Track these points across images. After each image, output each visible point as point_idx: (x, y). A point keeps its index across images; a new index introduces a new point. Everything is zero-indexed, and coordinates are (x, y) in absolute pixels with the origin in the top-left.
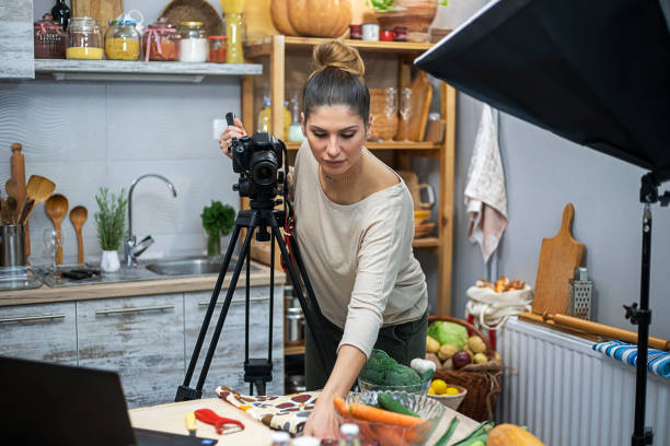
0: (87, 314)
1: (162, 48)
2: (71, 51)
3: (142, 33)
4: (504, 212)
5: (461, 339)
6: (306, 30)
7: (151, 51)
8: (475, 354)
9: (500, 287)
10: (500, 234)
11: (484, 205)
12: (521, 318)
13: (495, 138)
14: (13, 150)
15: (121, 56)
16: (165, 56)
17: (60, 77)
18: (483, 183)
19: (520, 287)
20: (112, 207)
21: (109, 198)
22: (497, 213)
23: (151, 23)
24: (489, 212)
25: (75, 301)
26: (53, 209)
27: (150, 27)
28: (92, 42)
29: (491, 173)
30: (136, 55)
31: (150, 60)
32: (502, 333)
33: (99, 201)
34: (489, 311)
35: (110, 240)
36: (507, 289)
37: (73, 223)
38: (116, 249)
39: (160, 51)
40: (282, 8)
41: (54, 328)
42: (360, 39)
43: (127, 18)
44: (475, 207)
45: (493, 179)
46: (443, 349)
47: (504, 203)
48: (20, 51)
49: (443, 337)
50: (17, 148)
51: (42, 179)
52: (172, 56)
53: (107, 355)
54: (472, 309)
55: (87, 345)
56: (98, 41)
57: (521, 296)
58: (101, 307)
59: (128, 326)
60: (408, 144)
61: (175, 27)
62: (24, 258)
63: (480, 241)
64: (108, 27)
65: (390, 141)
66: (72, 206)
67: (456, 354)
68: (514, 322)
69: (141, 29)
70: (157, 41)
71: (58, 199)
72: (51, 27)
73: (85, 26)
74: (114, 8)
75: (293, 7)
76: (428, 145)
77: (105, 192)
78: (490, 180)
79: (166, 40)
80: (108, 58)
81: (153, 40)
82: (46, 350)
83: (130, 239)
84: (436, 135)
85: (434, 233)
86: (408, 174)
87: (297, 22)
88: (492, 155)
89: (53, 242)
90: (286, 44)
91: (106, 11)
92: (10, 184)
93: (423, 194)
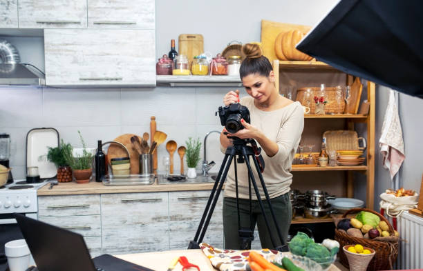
0: (174, 198)
1: (218, 68)
2: (175, 71)
3: (209, 62)
4: (402, 152)
5: (376, 222)
6: (291, 57)
7: (213, 70)
8: (382, 231)
9: (400, 194)
10: (400, 164)
11: (390, 148)
12: (411, 212)
13: (397, 111)
14: (152, 119)
16: (220, 73)
17: (173, 85)
18: (390, 135)
19: (411, 194)
20: (194, 146)
21: (192, 142)
22: (398, 152)
23: (213, 57)
24: (393, 151)
25: (168, 192)
26: (170, 147)
27: (213, 59)
28: (185, 67)
29: (394, 130)
30: (206, 72)
31: (213, 74)
32: (400, 220)
33: (188, 144)
34: (392, 207)
35: (192, 163)
36: (403, 195)
37: (179, 154)
38: (195, 167)
39: (217, 70)
41: (157, 204)
43: (204, 55)
44: (385, 148)
45: (396, 133)
46: (364, 227)
47: (402, 147)
48: (148, 71)
49: (365, 220)
50: (154, 119)
51: (161, 132)
52: (223, 73)
53: (183, 219)
54: (383, 205)
55: (173, 214)
56: (189, 66)
57: (412, 199)
58: (181, 195)
59: (194, 205)
60: (348, 115)
61: (225, 59)
62: (152, 170)
63: (389, 167)
64: (193, 60)
65: (339, 114)
66: (179, 146)
67: (371, 230)
68: (406, 214)
69: (209, 60)
70: (216, 65)
71: (172, 143)
72: (166, 61)
73: (181, 59)
74: (199, 51)
75: (284, 45)
76: (360, 116)
77: (190, 139)
78: (394, 134)
79: (220, 65)
80: (193, 74)
81: (214, 65)
82: (153, 215)
83: (204, 163)
84: (364, 111)
85: (365, 163)
86: (352, 132)
87: (286, 53)
88: (395, 120)
89: (167, 163)
90: (280, 65)
91: (195, 54)
92: (146, 134)
93: (360, 143)
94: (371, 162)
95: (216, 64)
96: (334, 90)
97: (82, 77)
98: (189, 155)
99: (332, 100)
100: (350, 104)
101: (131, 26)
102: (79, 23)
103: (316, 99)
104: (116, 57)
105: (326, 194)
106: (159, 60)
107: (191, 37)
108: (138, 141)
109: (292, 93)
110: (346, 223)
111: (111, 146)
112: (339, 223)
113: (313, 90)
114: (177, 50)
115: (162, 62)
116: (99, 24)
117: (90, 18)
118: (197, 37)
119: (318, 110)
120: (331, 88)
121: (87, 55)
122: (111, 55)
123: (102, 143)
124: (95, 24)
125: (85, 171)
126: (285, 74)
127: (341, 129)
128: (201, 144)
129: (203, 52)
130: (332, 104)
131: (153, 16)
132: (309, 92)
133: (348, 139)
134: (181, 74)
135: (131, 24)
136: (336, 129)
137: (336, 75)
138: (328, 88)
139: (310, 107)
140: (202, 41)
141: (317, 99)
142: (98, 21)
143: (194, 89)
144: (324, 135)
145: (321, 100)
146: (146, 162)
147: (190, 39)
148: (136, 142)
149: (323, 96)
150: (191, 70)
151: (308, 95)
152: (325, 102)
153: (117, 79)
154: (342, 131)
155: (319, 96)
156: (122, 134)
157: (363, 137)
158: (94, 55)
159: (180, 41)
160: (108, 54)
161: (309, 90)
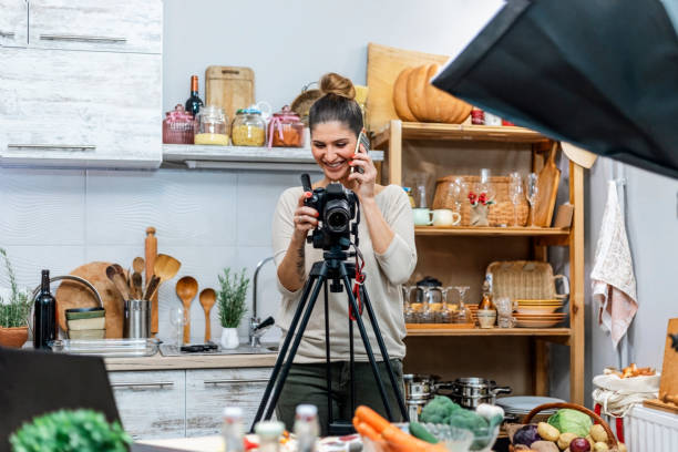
0: (197, 383)
1: (284, 134)
2: (199, 137)
3: (267, 122)
4: (632, 295)
5: (585, 428)
6: (425, 115)
7: (274, 137)
8: (596, 441)
9: (628, 373)
10: (629, 320)
11: (611, 288)
12: (648, 404)
13: (622, 218)
14: (148, 233)
15: (245, 143)
16: (288, 142)
17: (192, 165)
18: (609, 265)
19: (649, 372)
20: (234, 287)
21: (231, 278)
22: (625, 295)
23: (275, 112)
24: (616, 295)
25: (185, 370)
26: (183, 290)
27: (275, 115)
28: (220, 128)
29: (617, 255)
30: (260, 141)
31: (273, 146)
32: (630, 423)
33: (222, 281)
34: (613, 398)
35: (230, 319)
36: (635, 374)
37: (202, 305)
38: (235, 326)
39: (282, 137)
40: (402, 96)
41: (163, 395)
42: (482, 124)
43: (255, 108)
44: (601, 289)
45: (620, 261)
46: (562, 437)
47: (632, 286)
48: (149, 135)
49: (564, 424)
50: (152, 232)
51: (169, 258)
52: (295, 142)
53: (214, 426)
54: (598, 397)
55: (195, 415)
56: (228, 129)
57: (649, 382)
58: (210, 376)
59: (237, 398)
60: (534, 229)
61: (298, 115)
62: (149, 332)
63: (610, 328)
64: (234, 116)
65: (516, 226)
66: (201, 288)
67: (574, 440)
68: (640, 410)
69: (266, 117)
70: (280, 129)
71: (188, 281)
72: (182, 117)
73: (212, 114)
74: (246, 101)
75: (412, 93)
76: (556, 231)
77: (227, 271)
78: (617, 261)
79: (288, 127)
80: (234, 144)
81: (276, 128)
82: (155, 417)
83: (253, 320)
84: (564, 221)
85: (565, 323)
86: (543, 265)
87: (416, 107)
88: (618, 236)
89: (179, 320)
90: (403, 129)
91: (238, 104)
92: (138, 261)
93: (558, 285)
94: (576, 320)
95: (280, 125)
96: (507, 182)
97: (14, 143)
98: (224, 304)
99: (502, 201)
100: (538, 209)
101: (115, 45)
102: (10, 35)
103: (472, 197)
104: (85, 105)
105: (493, 382)
106: (168, 114)
107: (231, 72)
108: (122, 275)
109: (426, 187)
110: (529, 432)
111: (63, 285)
112: (516, 433)
113: (467, 180)
114: (201, 96)
115: (174, 118)
116: (51, 39)
117: (34, 26)
118: (242, 72)
119: (476, 218)
120: (502, 178)
121: (24, 100)
122: (75, 100)
123: (51, 276)
124: (42, 38)
125: (14, 330)
126: (412, 149)
127: (521, 259)
128: (248, 281)
129: (254, 102)
130: (504, 209)
131: (158, 29)
132: (458, 184)
133: (534, 279)
134: (211, 143)
135: (115, 41)
136: (512, 258)
137: (512, 154)
138: (496, 178)
139: (462, 214)
140: (252, 81)
141: (475, 196)
142: (49, 33)
143: (234, 176)
144: (489, 269)
145: (482, 199)
146: (136, 317)
147: (228, 76)
148: (117, 277)
149: (486, 192)
150: (231, 136)
151: (458, 190)
152: (490, 203)
153: (84, 149)
154: (523, 263)
155: (478, 192)
156: (88, 262)
157: (564, 274)
158: (39, 99)
159: (207, 79)
160: (67, 99)
161: (458, 180)
